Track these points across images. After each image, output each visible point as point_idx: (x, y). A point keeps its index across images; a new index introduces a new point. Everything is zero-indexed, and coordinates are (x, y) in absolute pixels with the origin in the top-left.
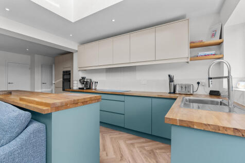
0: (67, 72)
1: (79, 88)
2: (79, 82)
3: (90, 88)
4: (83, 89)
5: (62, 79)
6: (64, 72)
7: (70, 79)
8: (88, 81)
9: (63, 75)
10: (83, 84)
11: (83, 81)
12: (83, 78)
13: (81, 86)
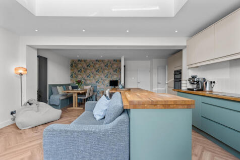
0: (178, 71)
1: (189, 89)
2: (188, 82)
3: (202, 90)
4: (192, 90)
5: (173, 79)
6: (175, 72)
7: (181, 78)
8: (200, 80)
9: (175, 75)
10: (193, 84)
11: (193, 80)
12: (193, 77)
13: (190, 87)
